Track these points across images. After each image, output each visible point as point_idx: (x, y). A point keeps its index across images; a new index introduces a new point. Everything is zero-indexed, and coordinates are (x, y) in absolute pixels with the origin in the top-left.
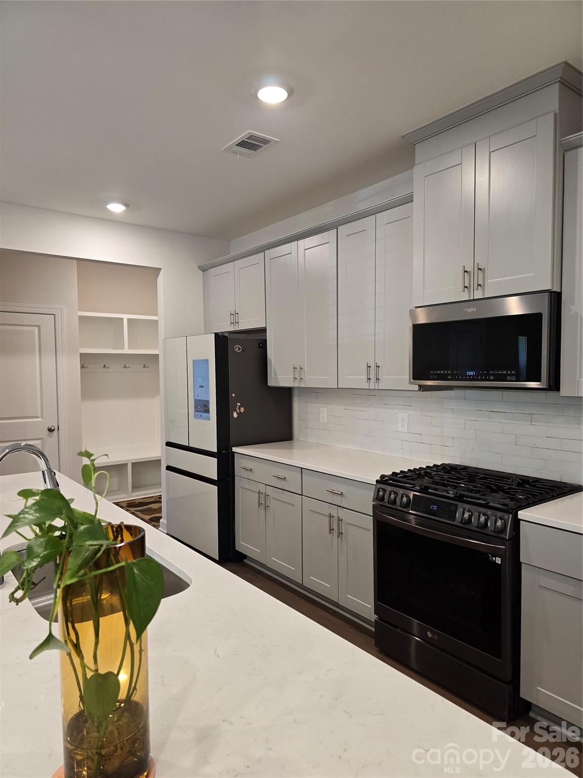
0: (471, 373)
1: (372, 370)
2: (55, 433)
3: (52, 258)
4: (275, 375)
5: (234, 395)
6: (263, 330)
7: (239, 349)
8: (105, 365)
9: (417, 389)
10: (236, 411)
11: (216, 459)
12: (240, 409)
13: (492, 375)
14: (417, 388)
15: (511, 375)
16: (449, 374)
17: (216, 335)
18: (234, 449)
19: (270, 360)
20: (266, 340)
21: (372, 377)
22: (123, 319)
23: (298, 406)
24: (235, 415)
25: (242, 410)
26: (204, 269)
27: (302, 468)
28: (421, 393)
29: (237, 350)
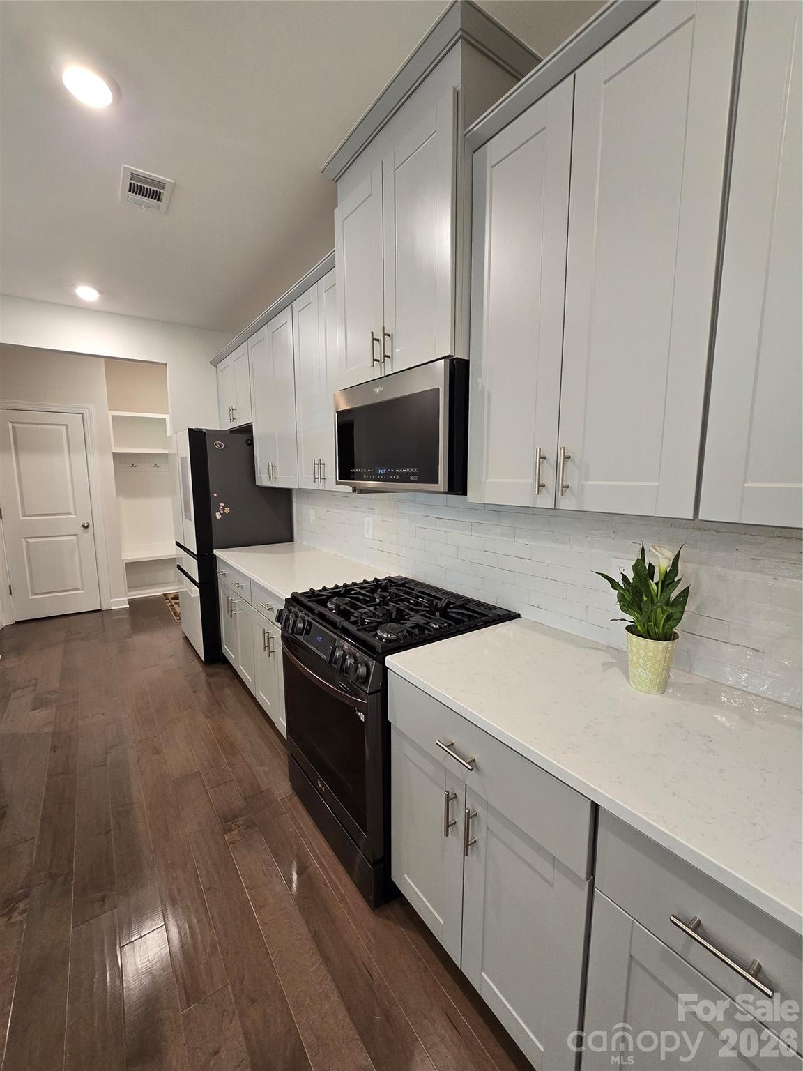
0: (382, 472)
1: (318, 468)
2: (90, 529)
3: (82, 357)
4: (260, 473)
5: (215, 495)
6: (250, 428)
7: (221, 446)
8: (156, 465)
9: (351, 491)
10: (219, 511)
11: (197, 560)
12: (224, 510)
13: (398, 473)
14: (350, 489)
15: (413, 474)
16: (365, 473)
17: (190, 430)
18: (216, 552)
19: (256, 457)
20: (253, 436)
22: (165, 419)
23: (296, 507)
24: (218, 516)
25: (227, 510)
26: (215, 363)
27: (250, 578)
28: (356, 495)
29: (218, 446)
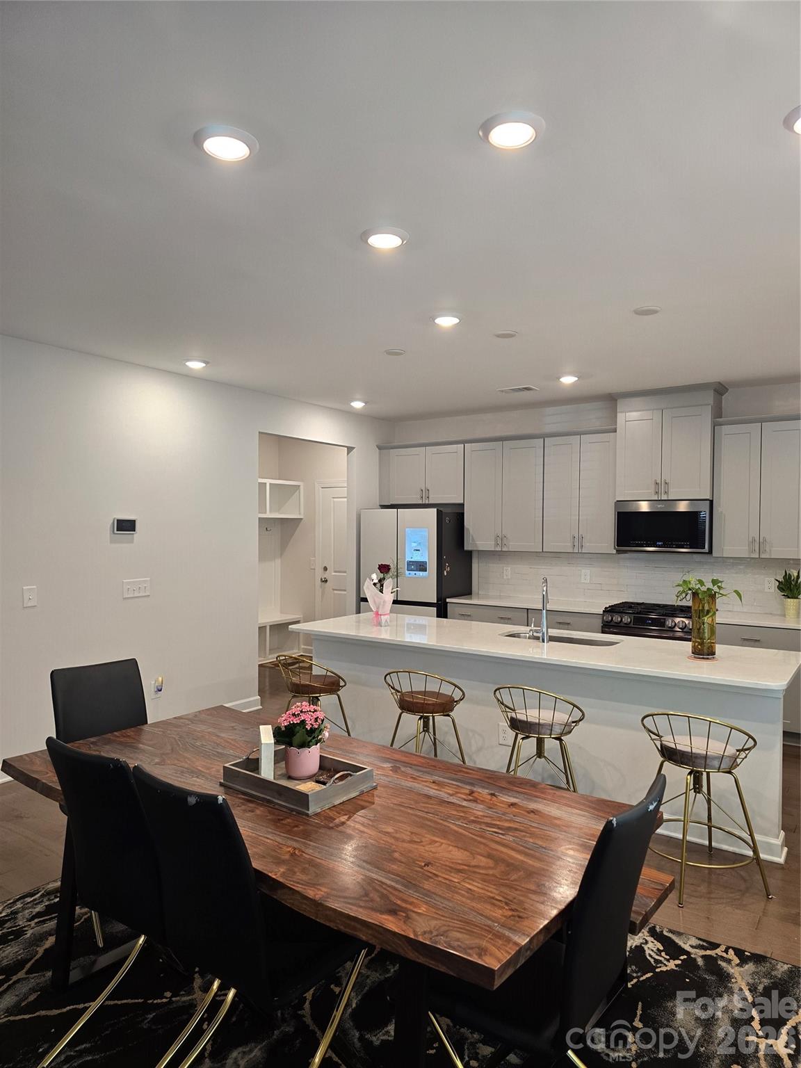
0: (660, 543)
1: (576, 540)
4: (473, 540)
5: (445, 557)
6: (462, 505)
10: (445, 570)
11: (435, 608)
13: (674, 545)
15: (687, 545)
18: (448, 600)
19: (468, 529)
20: (463, 513)
21: (576, 544)
23: (475, 566)
24: (445, 573)
25: (448, 569)
26: (380, 448)
27: (528, 609)
